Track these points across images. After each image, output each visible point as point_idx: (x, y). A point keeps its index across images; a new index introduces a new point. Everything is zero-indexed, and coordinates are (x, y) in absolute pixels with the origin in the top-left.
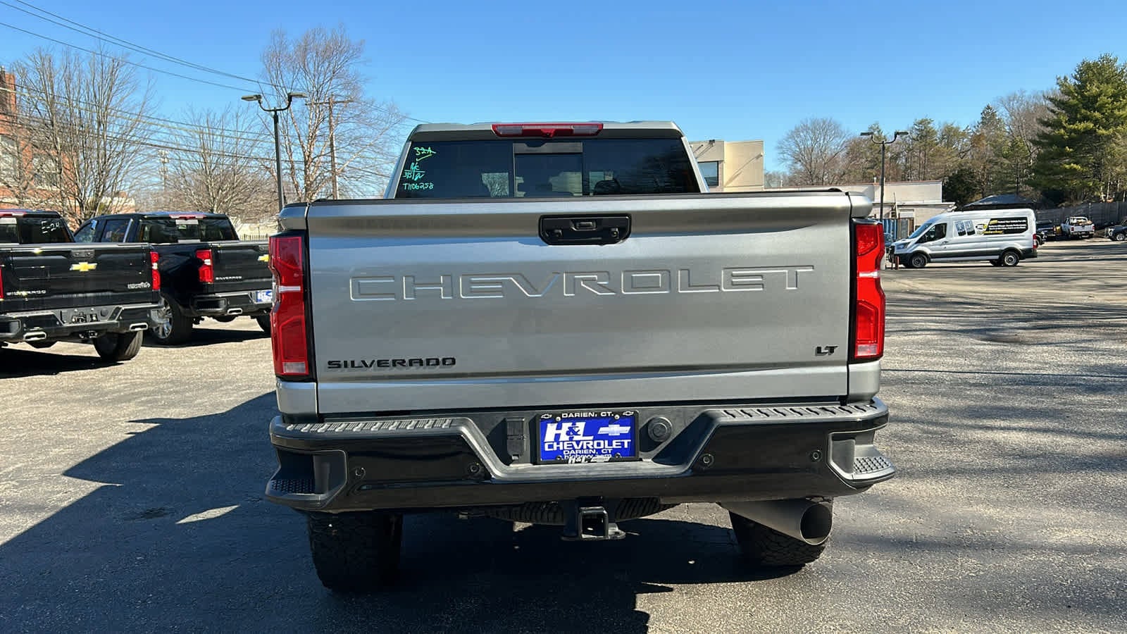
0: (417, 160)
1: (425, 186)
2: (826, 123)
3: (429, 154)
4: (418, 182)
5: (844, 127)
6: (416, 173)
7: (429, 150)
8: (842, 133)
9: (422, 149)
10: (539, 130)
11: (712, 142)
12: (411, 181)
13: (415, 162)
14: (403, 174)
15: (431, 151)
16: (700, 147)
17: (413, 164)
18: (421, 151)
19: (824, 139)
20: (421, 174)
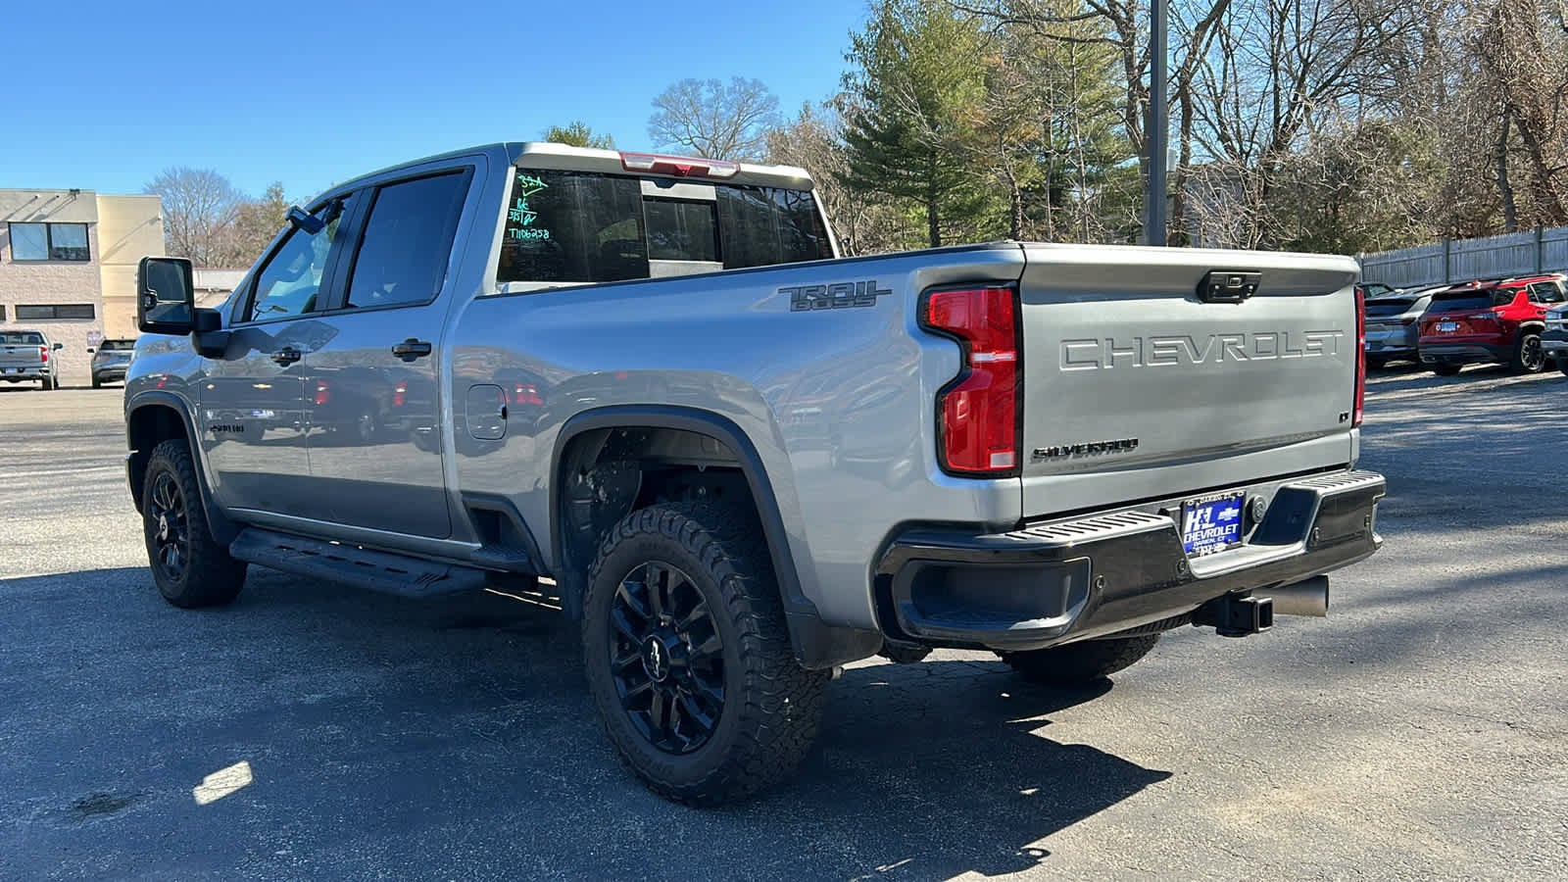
0: (525, 195)
1: (538, 234)
2: (207, 177)
3: (538, 187)
4: (528, 227)
5: (234, 185)
6: (525, 215)
7: (539, 181)
8: (231, 194)
9: (529, 178)
10: (675, 166)
11: (74, 192)
12: (518, 225)
13: (522, 197)
14: (509, 215)
15: (541, 184)
16: (54, 199)
17: (520, 200)
18: (528, 182)
19: (204, 201)
20: (532, 216)
